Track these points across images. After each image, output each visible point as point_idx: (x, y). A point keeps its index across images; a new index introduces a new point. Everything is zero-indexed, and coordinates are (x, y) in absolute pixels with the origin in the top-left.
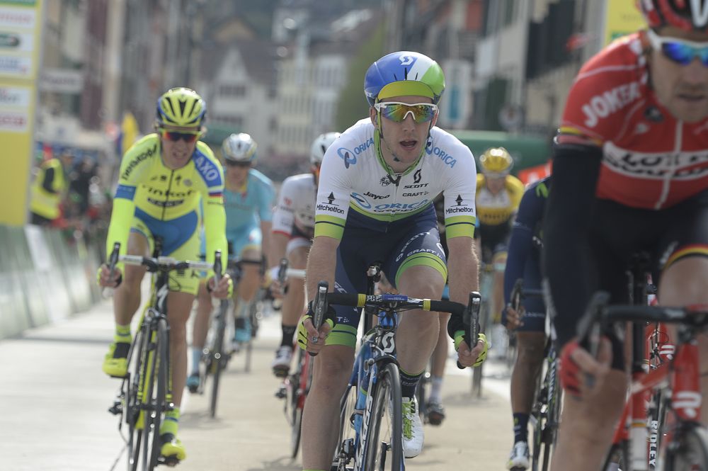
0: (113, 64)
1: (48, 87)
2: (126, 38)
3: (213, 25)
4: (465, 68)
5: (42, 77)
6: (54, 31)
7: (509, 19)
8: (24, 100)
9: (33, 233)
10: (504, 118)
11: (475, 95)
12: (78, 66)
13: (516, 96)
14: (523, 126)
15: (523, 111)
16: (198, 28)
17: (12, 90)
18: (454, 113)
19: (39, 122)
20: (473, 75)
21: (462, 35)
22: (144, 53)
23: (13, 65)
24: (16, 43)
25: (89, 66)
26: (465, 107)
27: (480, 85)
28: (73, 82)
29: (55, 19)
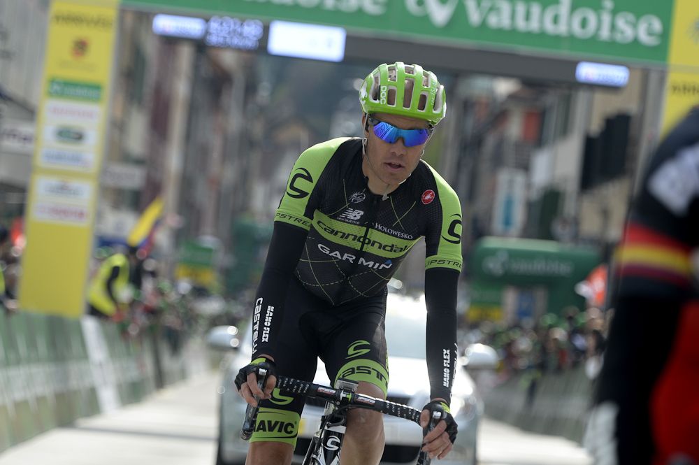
0: (174, 160)
1: (111, 182)
2: (188, 136)
3: (273, 126)
4: (520, 179)
5: (104, 172)
6: (117, 127)
7: (565, 130)
8: (86, 194)
9: (90, 326)
10: (558, 228)
11: (530, 205)
12: (139, 162)
13: (570, 206)
14: (576, 238)
15: (576, 222)
16: (258, 129)
17: (75, 184)
18: (507, 222)
19: (99, 216)
20: (529, 186)
21: (519, 146)
22: (204, 151)
23: (76, 159)
24: (79, 137)
25: (151, 161)
26: (519, 215)
27: (535, 195)
28: (133, 178)
29: (119, 114)
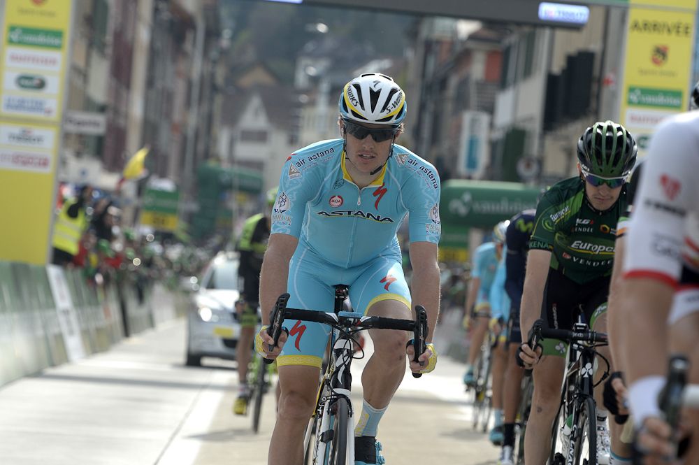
0: (136, 108)
1: (72, 128)
2: (150, 83)
3: (236, 71)
4: (484, 118)
5: (66, 119)
6: (79, 74)
7: (528, 72)
8: (48, 141)
9: (54, 272)
10: (522, 168)
11: (493, 145)
12: (102, 109)
13: (534, 148)
14: (540, 177)
15: (540, 162)
16: (221, 74)
17: (37, 131)
18: (472, 163)
19: (63, 162)
20: (492, 125)
21: (481, 86)
22: (168, 97)
23: (38, 106)
24: (41, 85)
25: (112, 109)
26: (483, 157)
27: (498, 135)
28: (96, 125)
29: (81, 63)
